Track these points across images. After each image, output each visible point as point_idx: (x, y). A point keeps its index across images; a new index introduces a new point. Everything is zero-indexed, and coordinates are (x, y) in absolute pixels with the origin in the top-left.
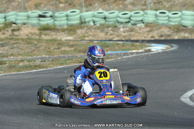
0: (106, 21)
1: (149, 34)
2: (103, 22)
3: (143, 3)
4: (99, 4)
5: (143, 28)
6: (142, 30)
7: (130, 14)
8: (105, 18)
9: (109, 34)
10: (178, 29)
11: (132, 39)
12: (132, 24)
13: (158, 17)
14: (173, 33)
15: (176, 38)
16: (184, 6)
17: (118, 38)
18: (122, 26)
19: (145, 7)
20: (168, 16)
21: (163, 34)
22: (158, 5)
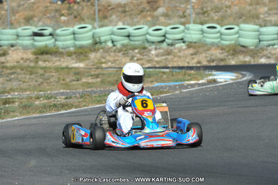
0: (130, 40)
1: (193, 59)
2: (126, 41)
3: (181, 14)
4: (117, 16)
5: (185, 49)
6: (182, 52)
7: (164, 29)
8: (128, 36)
9: (135, 58)
10: (234, 50)
11: (170, 66)
12: (169, 45)
13: (205, 34)
14: (228, 56)
15: (233, 63)
16: (240, 18)
17: (150, 65)
18: (153, 47)
19: (183, 20)
20: (219, 32)
21: (213, 57)
22: (203, 16)
